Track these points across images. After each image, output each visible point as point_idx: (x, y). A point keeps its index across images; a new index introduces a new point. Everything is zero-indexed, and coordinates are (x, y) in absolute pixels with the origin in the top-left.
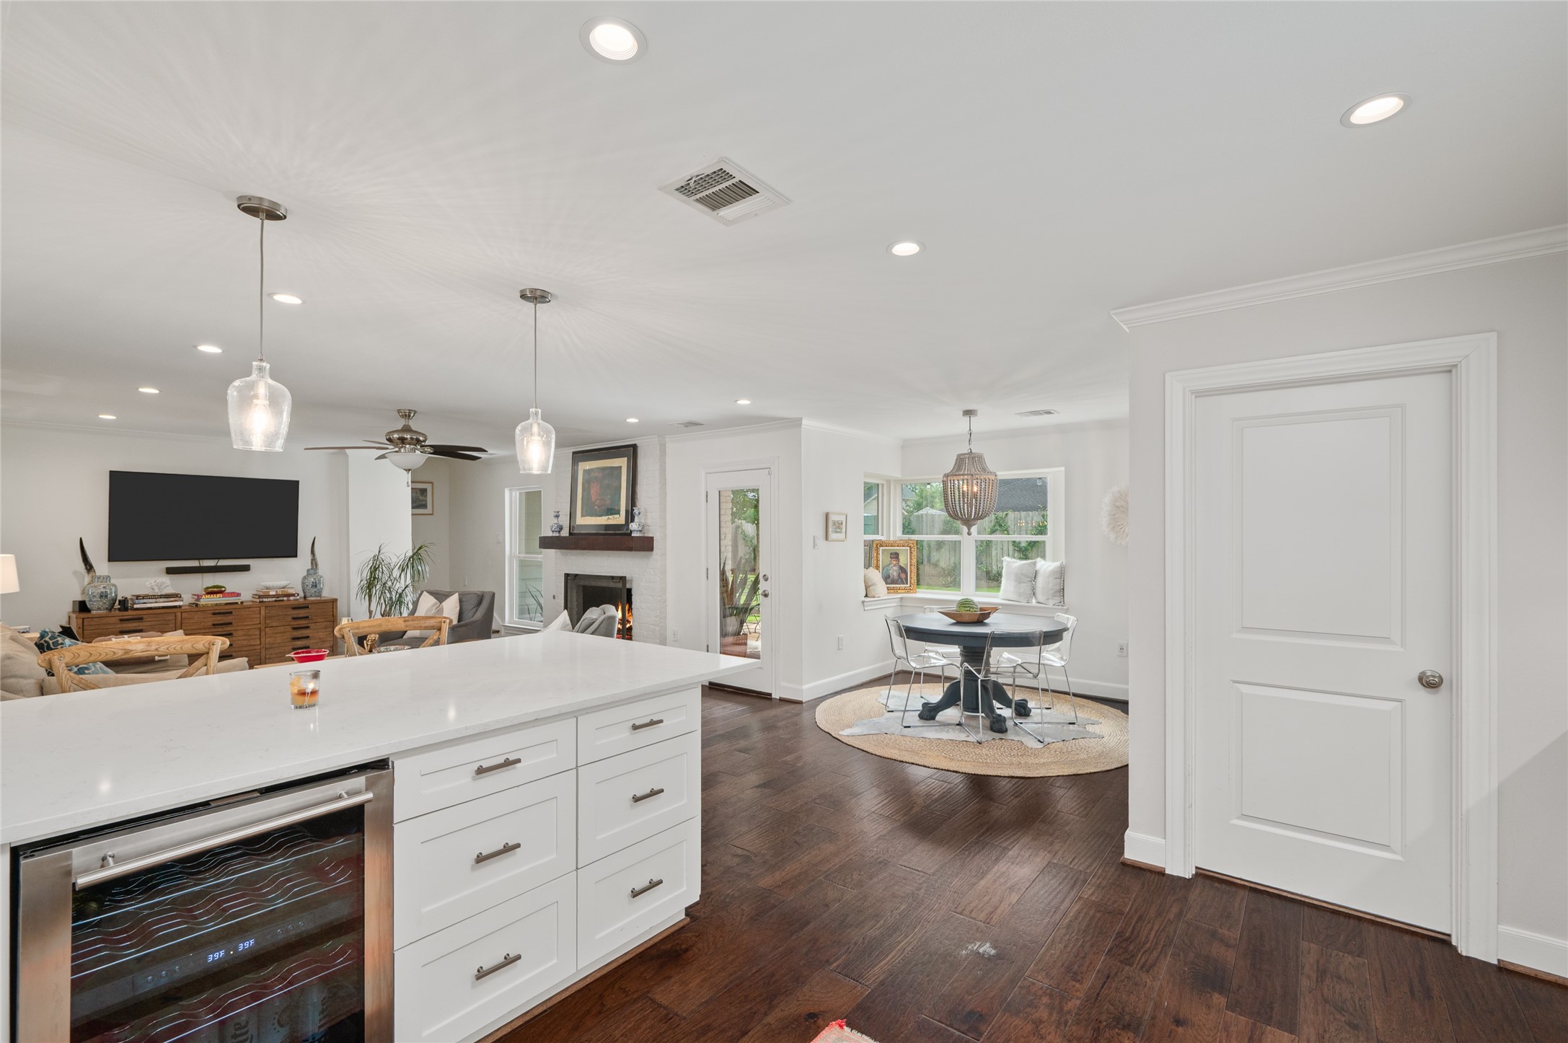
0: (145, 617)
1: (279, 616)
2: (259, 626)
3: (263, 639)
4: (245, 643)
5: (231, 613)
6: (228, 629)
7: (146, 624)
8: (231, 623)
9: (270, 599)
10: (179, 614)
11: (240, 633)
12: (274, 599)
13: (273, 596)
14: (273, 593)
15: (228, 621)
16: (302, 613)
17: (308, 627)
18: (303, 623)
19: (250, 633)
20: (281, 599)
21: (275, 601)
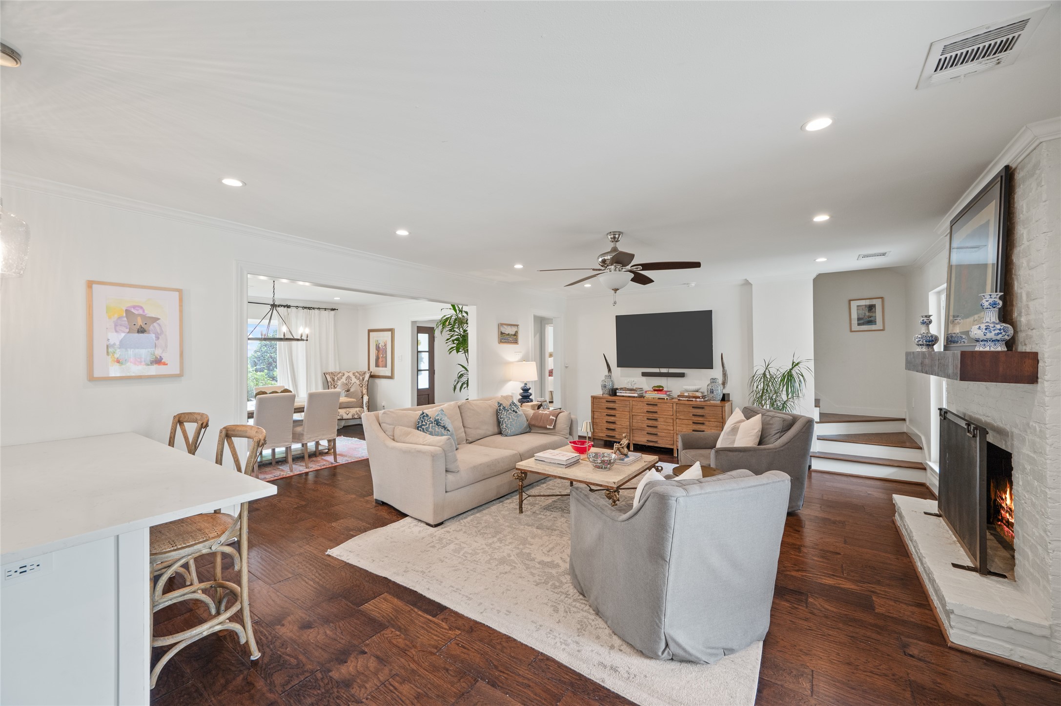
0: (617, 401)
1: (684, 411)
2: (672, 417)
3: (675, 427)
4: (664, 427)
5: (656, 405)
6: (655, 415)
7: (617, 405)
8: (656, 412)
9: (684, 399)
10: (631, 402)
11: (662, 420)
12: (687, 399)
13: (686, 397)
14: (686, 394)
15: (655, 411)
16: (699, 412)
17: (703, 424)
18: (700, 419)
19: (667, 421)
20: (691, 399)
21: (688, 400)
